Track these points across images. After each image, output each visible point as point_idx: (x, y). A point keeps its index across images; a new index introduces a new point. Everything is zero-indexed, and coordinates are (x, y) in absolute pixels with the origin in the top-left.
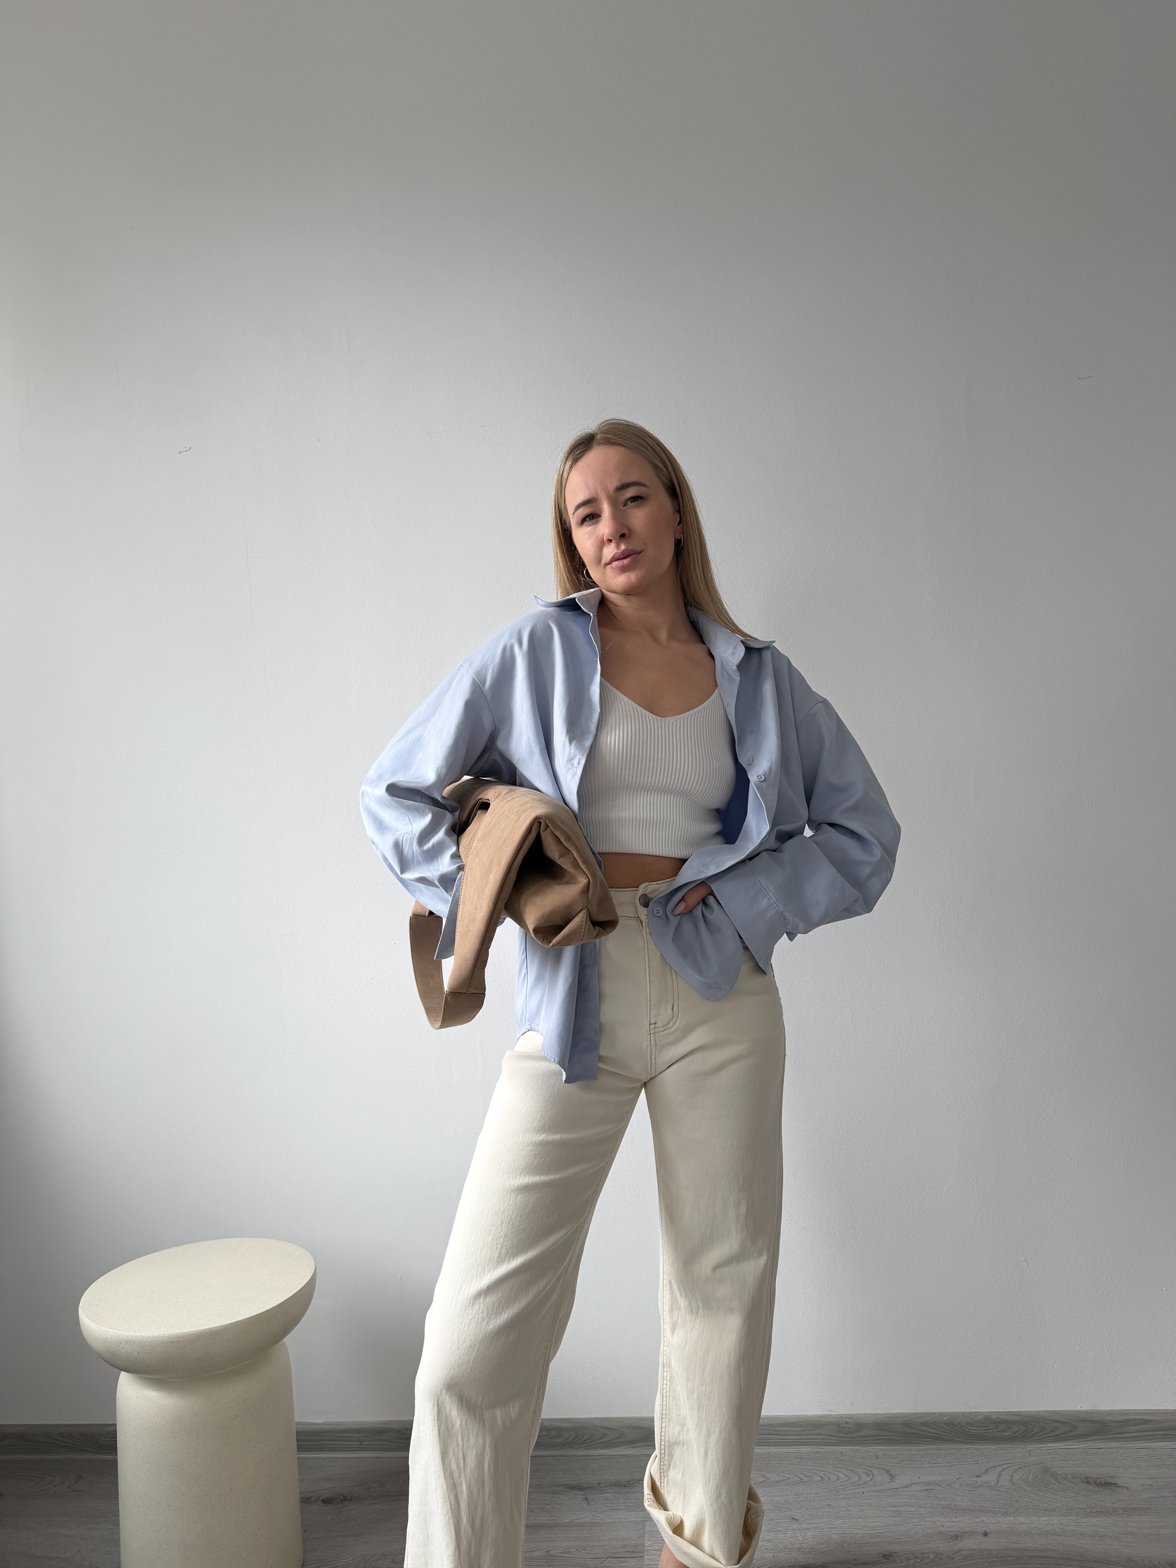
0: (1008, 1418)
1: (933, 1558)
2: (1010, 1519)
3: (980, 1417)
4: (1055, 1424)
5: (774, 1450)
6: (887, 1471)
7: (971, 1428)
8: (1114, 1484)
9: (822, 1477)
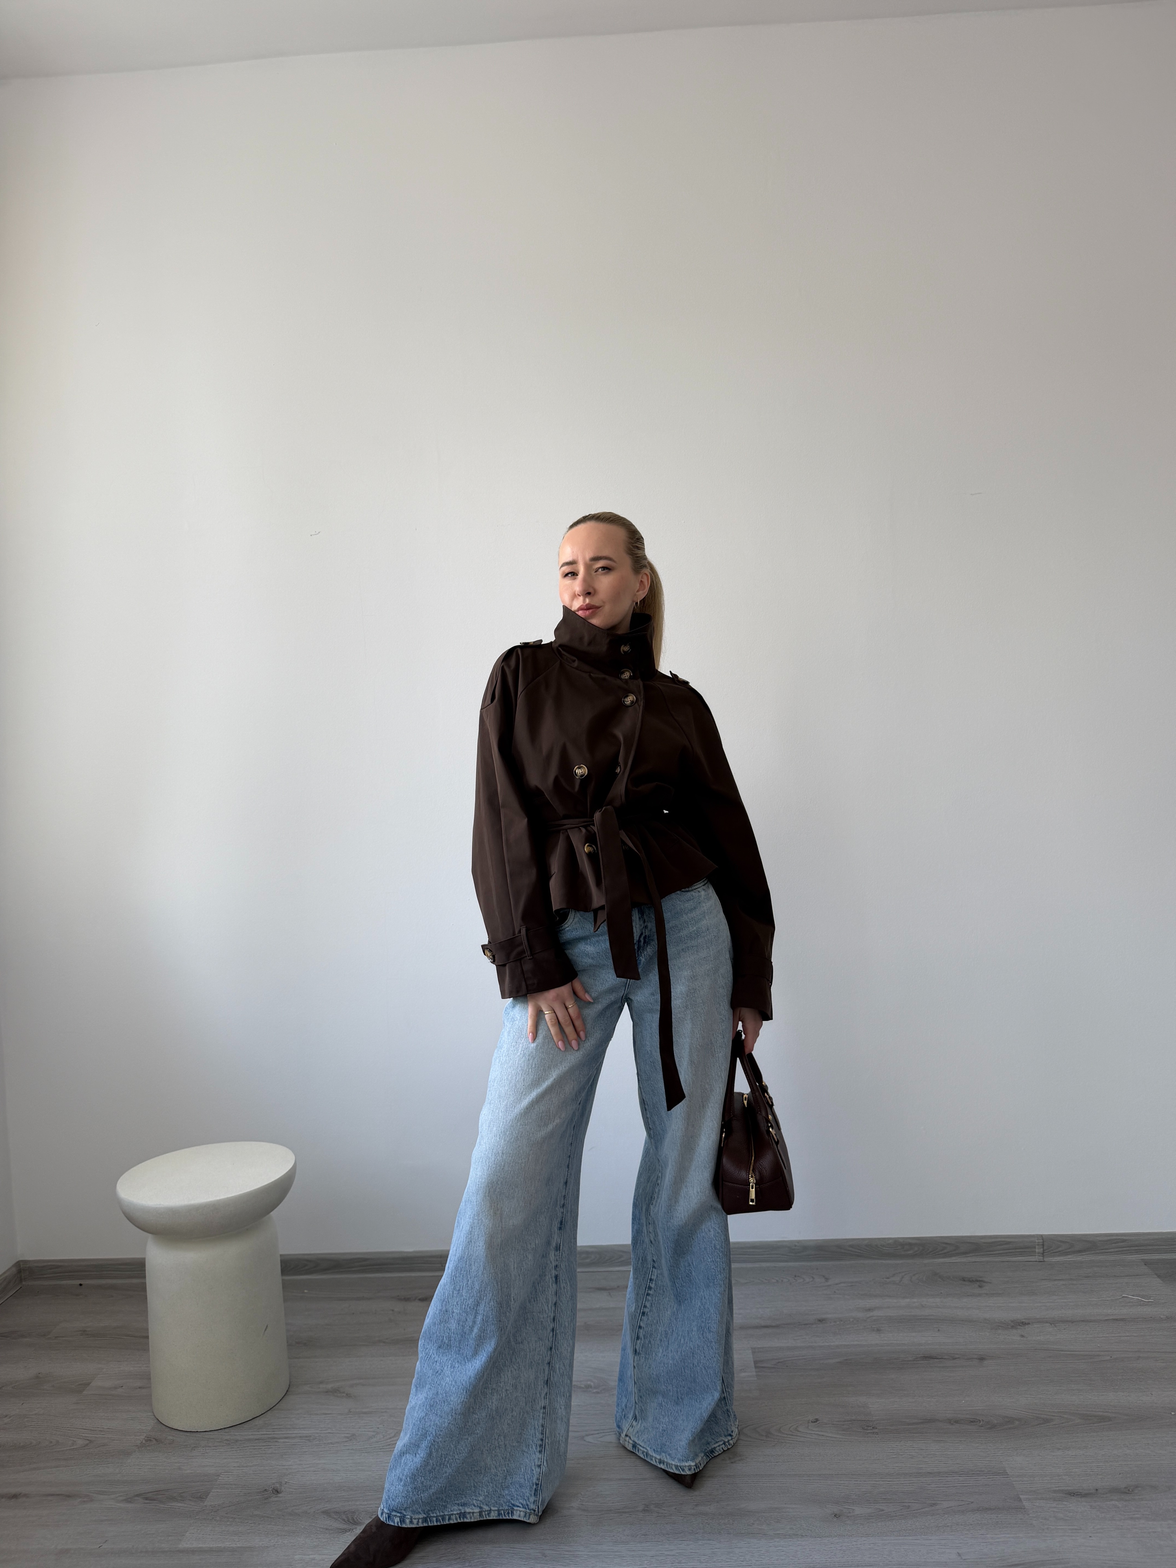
0: (910, 1241)
1: (853, 1321)
2: (908, 1300)
3: (891, 1241)
4: (944, 1245)
5: (744, 1265)
6: (824, 1276)
7: (884, 1248)
8: (982, 1281)
9: (777, 1281)
